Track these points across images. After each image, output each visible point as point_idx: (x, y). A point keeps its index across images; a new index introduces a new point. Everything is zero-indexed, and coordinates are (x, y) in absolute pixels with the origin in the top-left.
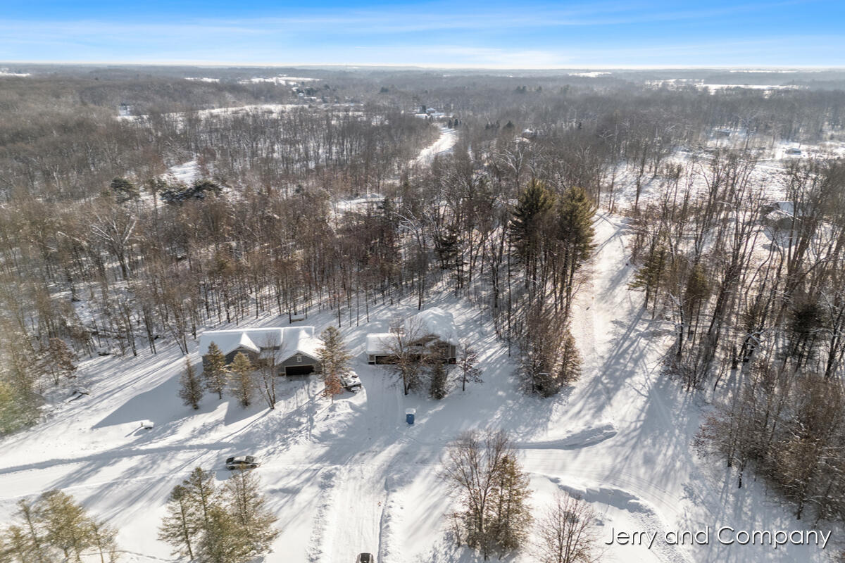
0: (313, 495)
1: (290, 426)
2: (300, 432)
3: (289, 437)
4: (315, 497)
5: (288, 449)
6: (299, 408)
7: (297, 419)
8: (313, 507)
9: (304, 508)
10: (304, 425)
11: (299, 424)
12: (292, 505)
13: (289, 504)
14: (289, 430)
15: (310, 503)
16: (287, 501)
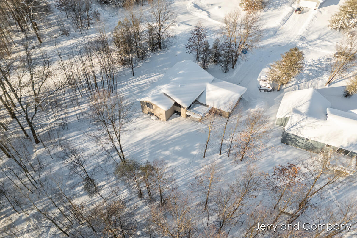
0: (309, 36)
1: (316, 71)
2: (310, 66)
3: (317, 64)
4: (310, 35)
5: (319, 59)
6: (308, 80)
7: (311, 74)
8: (311, 31)
9: (315, 32)
10: (307, 69)
11: (310, 70)
12: (320, 34)
13: (322, 35)
14: (317, 69)
15: (312, 33)
16: (322, 36)
